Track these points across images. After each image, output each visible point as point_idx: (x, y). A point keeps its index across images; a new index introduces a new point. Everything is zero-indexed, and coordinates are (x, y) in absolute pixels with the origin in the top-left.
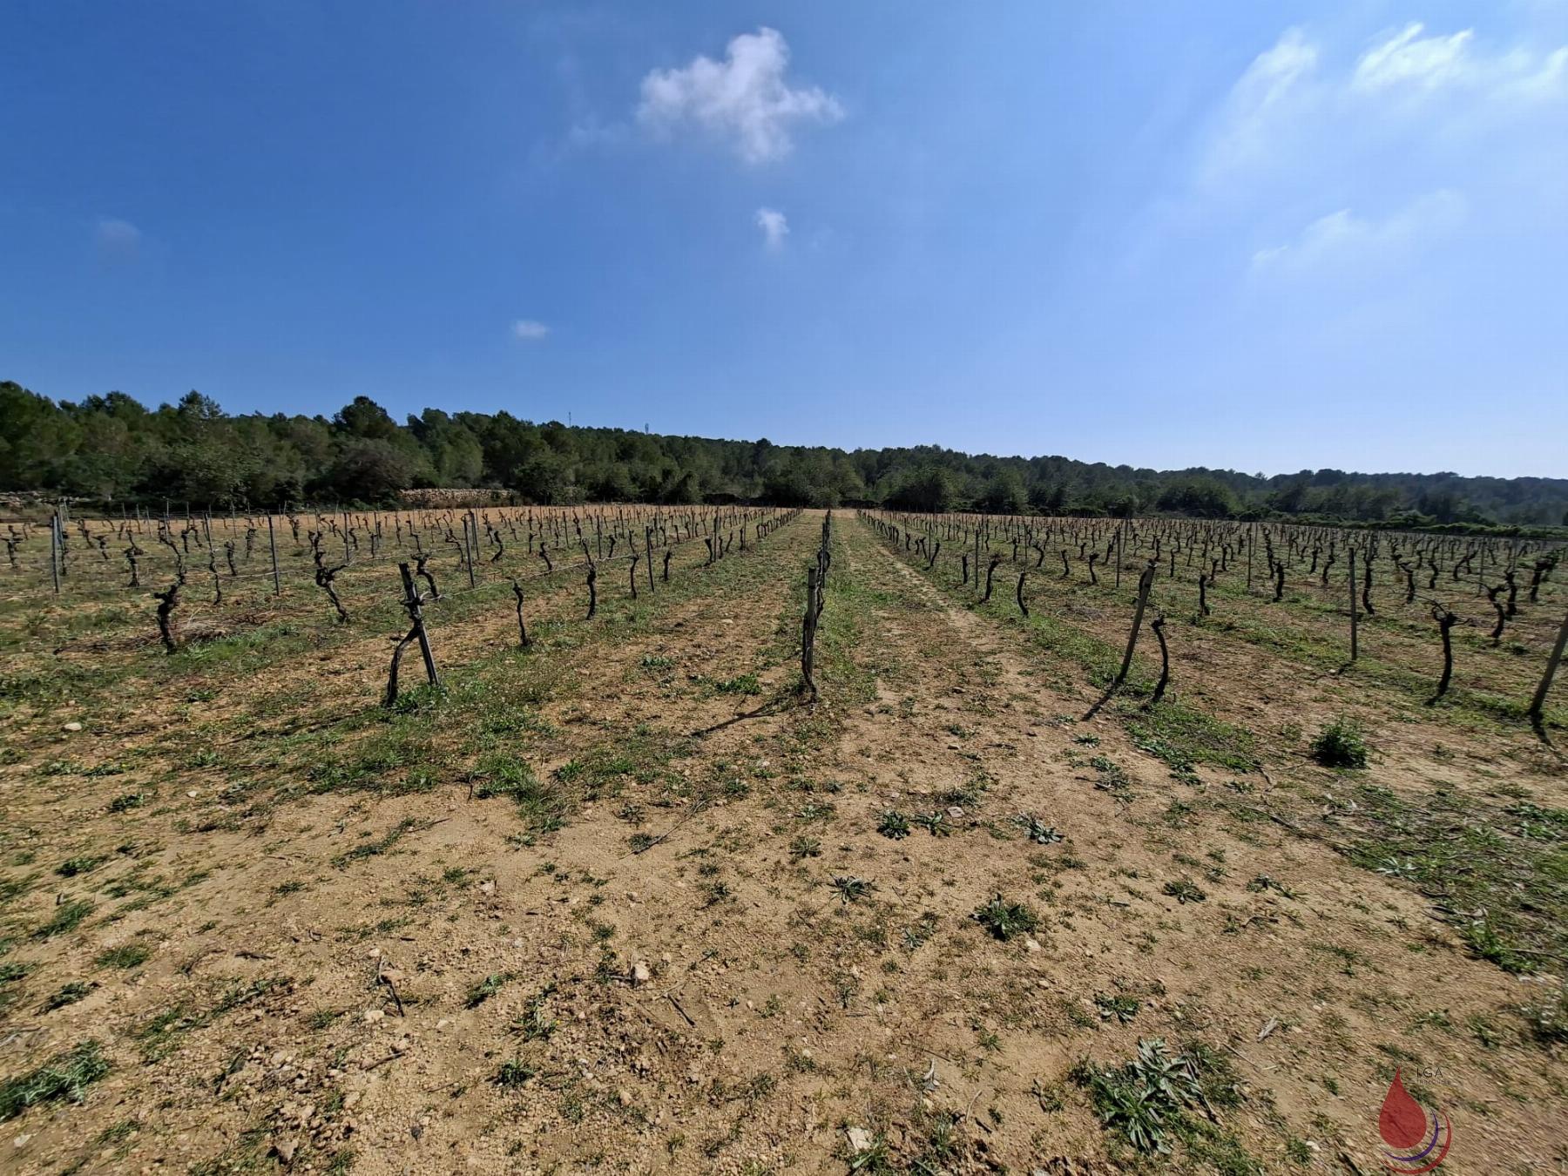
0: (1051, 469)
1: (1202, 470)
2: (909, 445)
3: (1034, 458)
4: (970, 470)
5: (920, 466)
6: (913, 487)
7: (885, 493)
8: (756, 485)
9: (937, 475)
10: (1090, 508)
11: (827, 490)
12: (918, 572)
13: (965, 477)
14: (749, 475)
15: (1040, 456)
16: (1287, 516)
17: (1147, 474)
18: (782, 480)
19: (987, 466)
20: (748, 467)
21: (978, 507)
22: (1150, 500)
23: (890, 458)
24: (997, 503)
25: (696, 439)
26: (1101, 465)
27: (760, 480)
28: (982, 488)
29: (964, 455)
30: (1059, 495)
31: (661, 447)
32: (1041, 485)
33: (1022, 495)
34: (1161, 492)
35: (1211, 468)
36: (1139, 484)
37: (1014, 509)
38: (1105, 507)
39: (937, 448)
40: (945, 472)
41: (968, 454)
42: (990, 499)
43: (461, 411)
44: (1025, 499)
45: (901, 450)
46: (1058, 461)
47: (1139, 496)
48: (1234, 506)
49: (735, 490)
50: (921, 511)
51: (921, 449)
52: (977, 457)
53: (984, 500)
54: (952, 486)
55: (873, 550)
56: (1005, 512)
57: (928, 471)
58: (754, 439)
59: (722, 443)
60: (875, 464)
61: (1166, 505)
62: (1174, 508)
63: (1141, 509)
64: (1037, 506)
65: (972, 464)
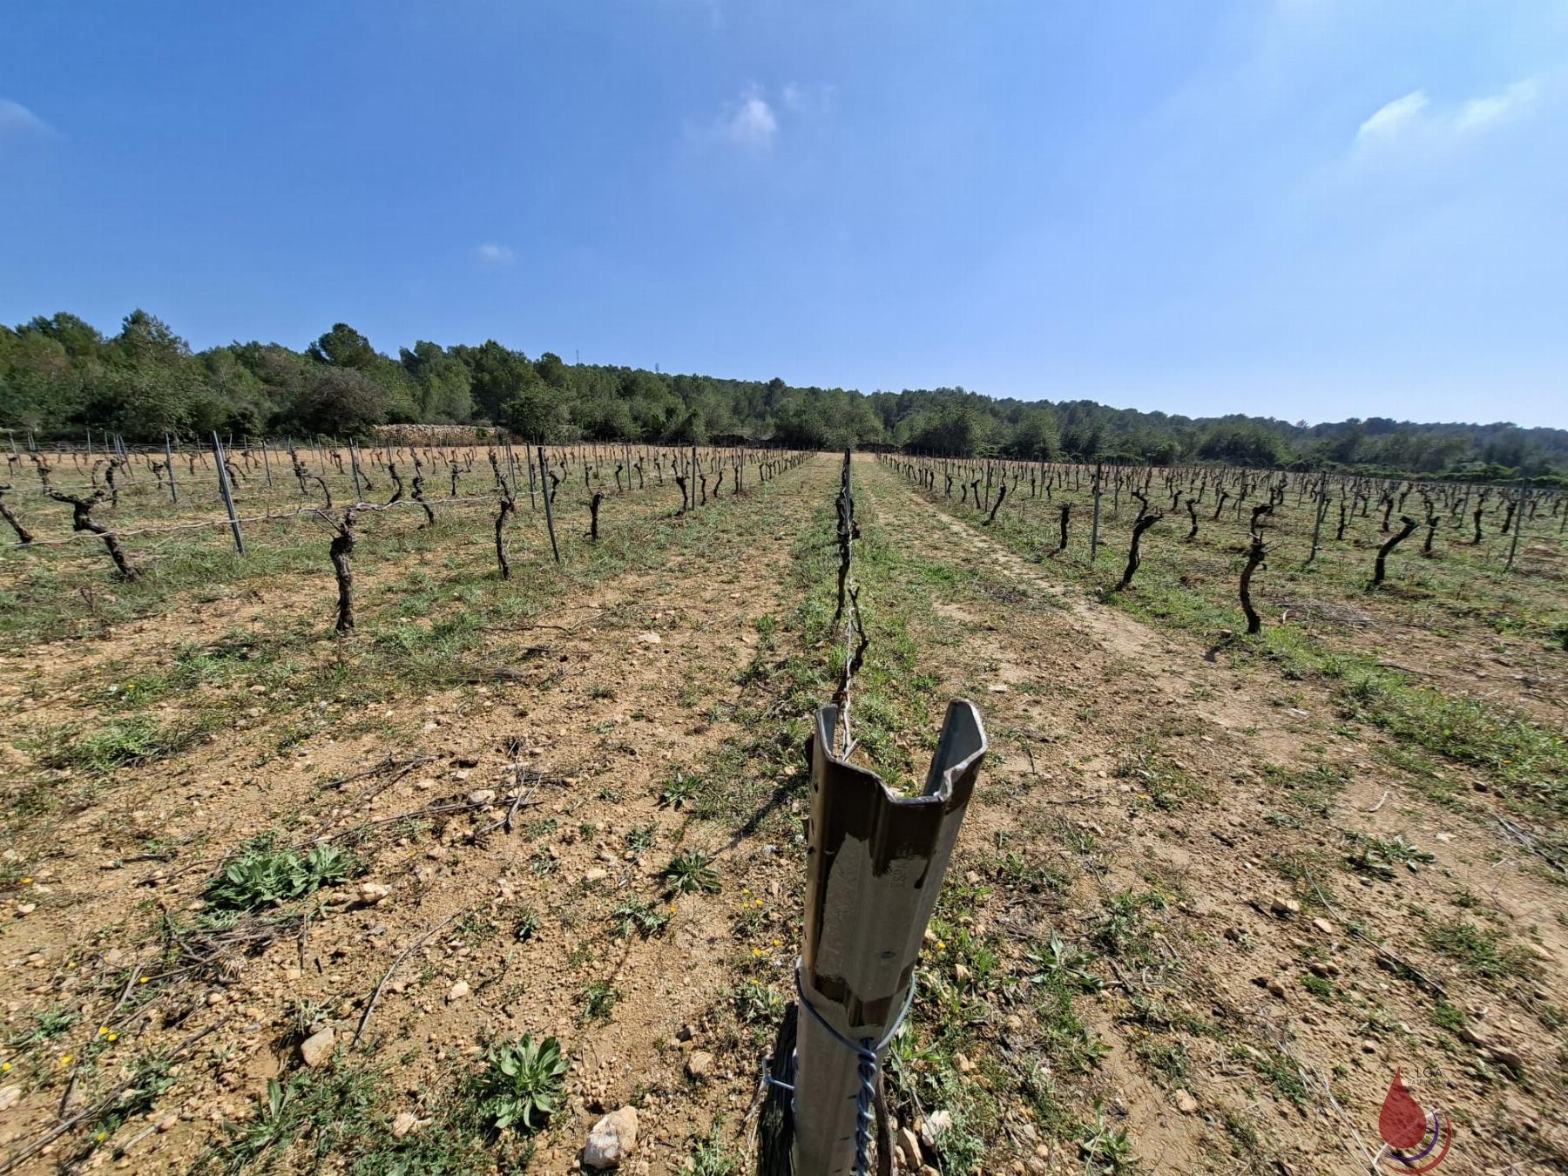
0: (1082, 414)
1: (1242, 418)
2: (931, 388)
3: (1061, 403)
4: (995, 414)
5: (944, 408)
6: (936, 429)
7: (905, 437)
8: (768, 426)
9: (962, 417)
10: (1127, 455)
11: (842, 431)
13: (991, 422)
14: (761, 416)
15: (1067, 401)
16: (1340, 466)
17: (1180, 421)
18: (795, 421)
19: (1013, 411)
20: (760, 407)
21: (1006, 453)
22: (1191, 447)
23: (910, 400)
24: (1026, 449)
25: (706, 379)
26: (1132, 412)
27: (770, 420)
28: (1009, 433)
29: (988, 399)
30: (1094, 440)
31: (669, 386)
32: (1074, 429)
33: (1054, 440)
34: (1204, 439)
36: (1178, 431)
37: (1044, 456)
38: (1143, 454)
39: (960, 390)
40: (972, 414)
41: (993, 397)
42: (1019, 444)
43: (456, 344)
44: (1057, 445)
45: (922, 392)
46: (1087, 405)
47: (1181, 443)
48: (1283, 456)
49: (746, 432)
50: (946, 456)
51: (942, 392)
52: (1002, 401)
53: (1013, 446)
54: (979, 429)
55: (902, 497)
56: (1035, 459)
57: (954, 412)
58: (766, 380)
59: (735, 384)
60: (895, 408)
61: (1208, 453)
62: (1217, 457)
63: (1181, 457)
64: (1069, 453)
65: (997, 407)
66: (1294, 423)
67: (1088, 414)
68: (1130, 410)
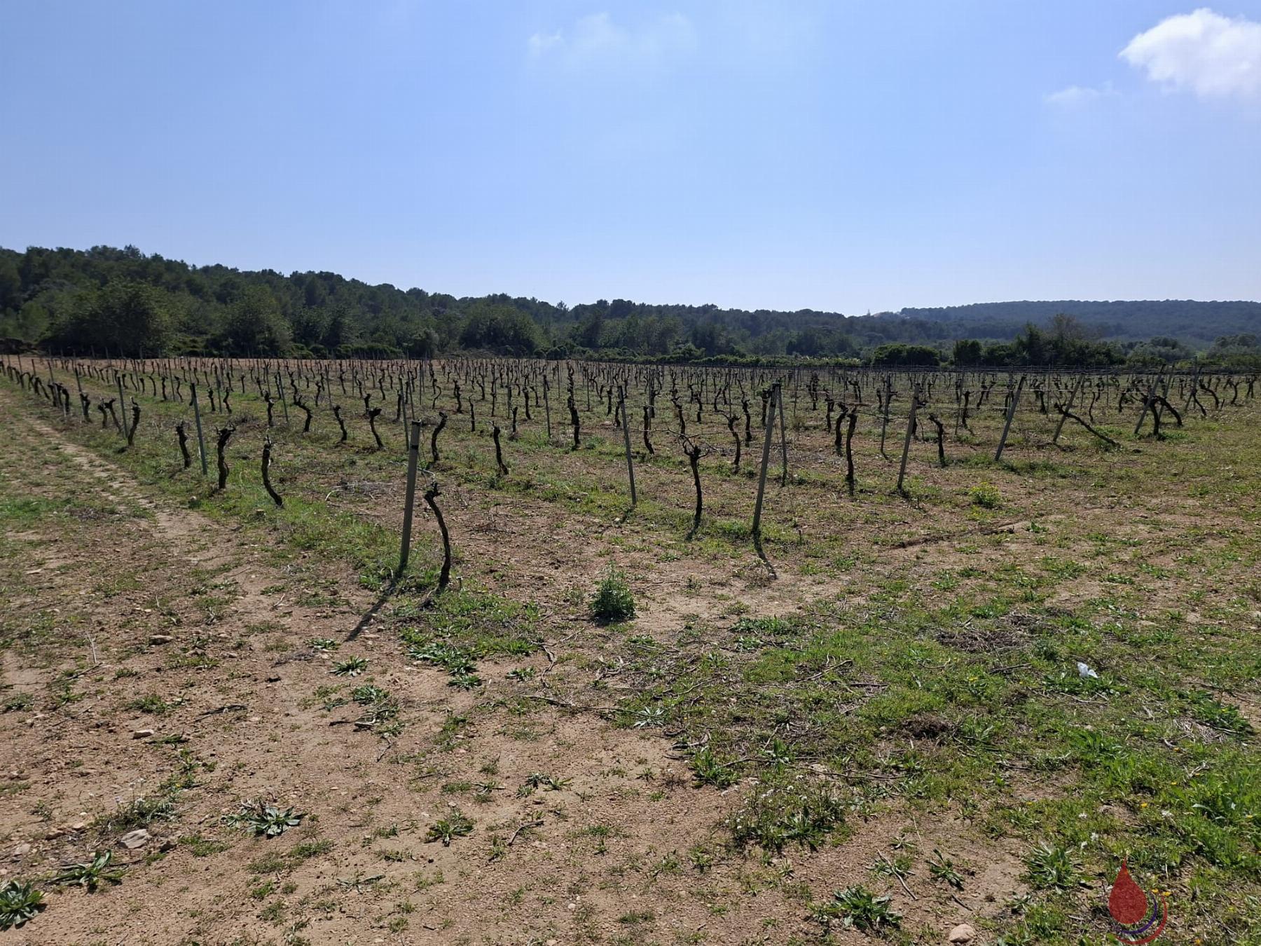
0: (322, 291)
1: (504, 298)
3: (295, 274)
4: (195, 290)
5: (104, 282)
6: (94, 315)
7: (42, 327)
9: (137, 296)
10: (380, 346)
12: (105, 457)
13: (188, 301)
16: (590, 352)
17: (443, 301)
21: (215, 348)
22: (451, 334)
23: (44, 265)
24: (243, 340)
26: (387, 288)
28: (218, 317)
29: (183, 265)
30: (336, 326)
32: (308, 314)
33: (283, 329)
34: (462, 325)
35: (514, 296)
36: (436, 314)
37: (273, 350)
38: (399, 344)
39: (132, 251)
40: (150, 293)
41: (189, 262)
42: (234, 335)
44: (288, 334)
45: (65, 253)
47: (438, 330)
48: (541, 343)
50: (116, 356)
51: (102, 253)
52: (206, 270)
53: (225, 337)
54: (166, 313)
55: (19, 428)
56: (257, 355)
57: (120, 289)
61: (471, 341)
62: (477, 345)
63: (442, 346)
64: (307, 345)
65: (198, 279)
66: (554, 304)
67: (332, 291)
68: (386, 286)
